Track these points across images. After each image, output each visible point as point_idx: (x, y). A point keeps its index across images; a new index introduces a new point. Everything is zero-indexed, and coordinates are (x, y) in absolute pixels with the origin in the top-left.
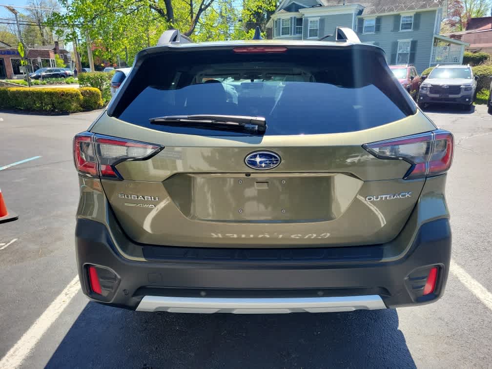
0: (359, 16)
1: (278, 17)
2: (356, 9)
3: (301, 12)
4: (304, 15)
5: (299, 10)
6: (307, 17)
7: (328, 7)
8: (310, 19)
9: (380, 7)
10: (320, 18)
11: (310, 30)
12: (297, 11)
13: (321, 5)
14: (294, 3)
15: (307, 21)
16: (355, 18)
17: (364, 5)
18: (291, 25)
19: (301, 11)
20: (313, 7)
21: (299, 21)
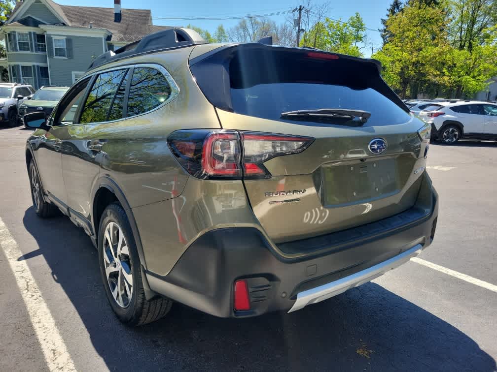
0: (109, 42)
1: (12, 30)
2: (105, 34)
3: (41, 28)
4: (46, 31)
5: (39, 25)
6: (51, 35)
7: (72, 27)
8: (54, 38)
9: (127, 35)
10: (66, 37)
11: (56, 49)
12: (37, 26)
13: (64, 24)
14: (29, 17)
15: (50, 39)
16: (105, 43)
17: (112, 31)
18: (31, 40)
19: (41, 26)
20: (54, 24)
21: (41, 38)
